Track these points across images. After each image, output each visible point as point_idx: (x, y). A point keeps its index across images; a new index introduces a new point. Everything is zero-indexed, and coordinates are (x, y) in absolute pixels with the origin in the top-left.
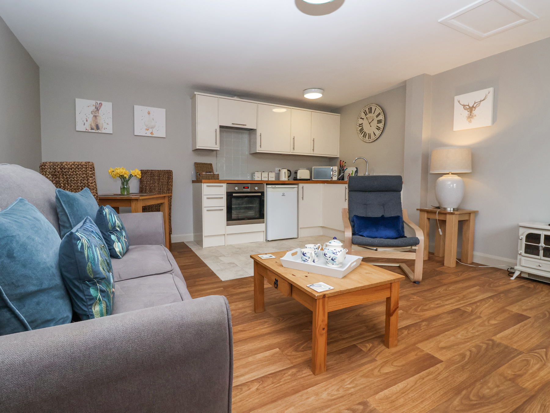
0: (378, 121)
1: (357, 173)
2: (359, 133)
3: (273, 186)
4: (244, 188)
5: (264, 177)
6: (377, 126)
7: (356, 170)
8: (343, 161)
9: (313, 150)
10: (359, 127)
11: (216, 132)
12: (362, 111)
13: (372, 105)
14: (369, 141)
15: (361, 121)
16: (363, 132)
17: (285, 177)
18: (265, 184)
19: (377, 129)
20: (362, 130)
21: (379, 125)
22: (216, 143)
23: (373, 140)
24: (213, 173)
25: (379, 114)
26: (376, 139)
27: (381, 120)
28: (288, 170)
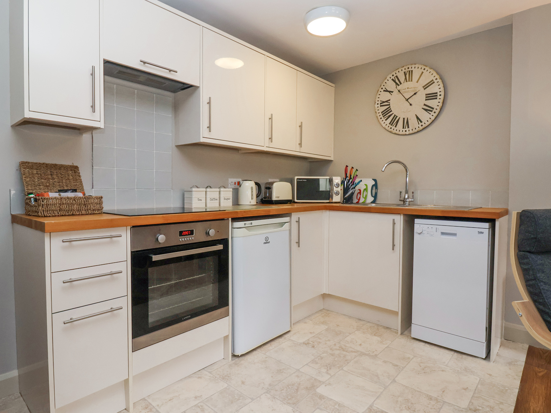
0: (426, 95)
1: (376, 188)
2: (379, 118)
3: (248, 223)
4: (181, 234)
5: (211, 200)
6: (425, 105)
7: (374, 183)
8: (353, 168)
9: (300, 144)
10: (381, 106)
11: (93, 74)
12: (388, 78)
13: (413, 66)
14: (404, 133)
15: (385, 96)
16: (391, 115)
17: (252, 198)
18: (230, 219)
19: (426, 110)
20: (387, 113)
21: (430, 103)
22: (93, 107)
23: (416, 131)
24: (84, 194)
25: (432, 83)
26: (421, 128)
27: (437, 93)
28: (257, 184)
